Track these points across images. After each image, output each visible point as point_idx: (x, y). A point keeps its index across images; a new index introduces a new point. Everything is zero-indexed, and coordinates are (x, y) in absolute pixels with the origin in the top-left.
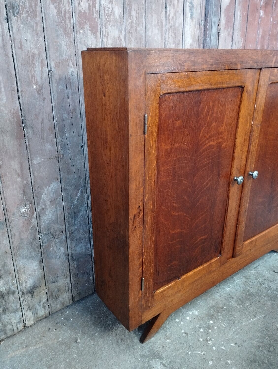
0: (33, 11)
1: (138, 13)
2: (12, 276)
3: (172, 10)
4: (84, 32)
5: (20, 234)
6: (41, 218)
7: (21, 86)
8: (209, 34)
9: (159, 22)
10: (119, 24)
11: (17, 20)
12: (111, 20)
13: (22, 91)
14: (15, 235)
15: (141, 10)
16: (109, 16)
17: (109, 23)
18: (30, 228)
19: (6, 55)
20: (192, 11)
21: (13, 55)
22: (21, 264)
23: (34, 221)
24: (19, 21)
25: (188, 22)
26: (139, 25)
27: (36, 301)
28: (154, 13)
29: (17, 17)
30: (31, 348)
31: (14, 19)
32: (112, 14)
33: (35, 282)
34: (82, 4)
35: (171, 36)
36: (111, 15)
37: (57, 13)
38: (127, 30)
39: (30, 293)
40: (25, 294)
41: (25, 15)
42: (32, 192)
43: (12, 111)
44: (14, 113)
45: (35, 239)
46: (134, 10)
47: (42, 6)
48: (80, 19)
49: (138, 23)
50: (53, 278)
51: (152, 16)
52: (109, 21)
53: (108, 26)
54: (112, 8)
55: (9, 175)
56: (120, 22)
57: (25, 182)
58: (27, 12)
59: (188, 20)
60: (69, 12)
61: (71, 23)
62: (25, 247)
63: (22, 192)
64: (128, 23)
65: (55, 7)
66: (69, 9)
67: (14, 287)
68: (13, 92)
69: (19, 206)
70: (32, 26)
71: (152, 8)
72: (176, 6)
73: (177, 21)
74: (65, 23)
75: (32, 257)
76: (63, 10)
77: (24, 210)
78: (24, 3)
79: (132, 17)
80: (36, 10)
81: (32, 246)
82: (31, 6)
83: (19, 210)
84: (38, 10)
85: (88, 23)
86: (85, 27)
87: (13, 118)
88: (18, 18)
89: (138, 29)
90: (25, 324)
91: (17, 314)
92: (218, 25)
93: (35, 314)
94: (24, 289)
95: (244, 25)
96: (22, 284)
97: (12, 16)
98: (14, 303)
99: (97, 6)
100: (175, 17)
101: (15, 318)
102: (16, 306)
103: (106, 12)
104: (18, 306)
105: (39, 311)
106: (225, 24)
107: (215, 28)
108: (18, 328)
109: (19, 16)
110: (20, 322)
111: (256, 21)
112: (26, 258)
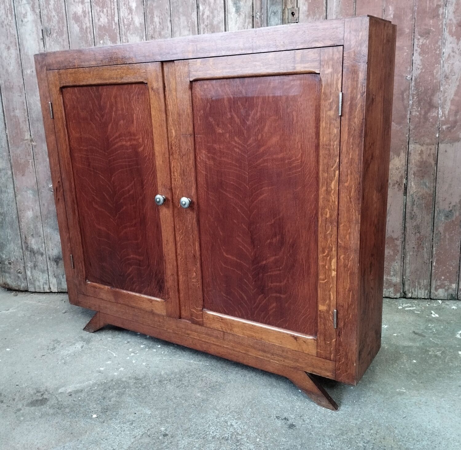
0: (61, 31)
1: (162, 19)
2: (42, 239)
3: (207, 8)
4: (104, 42)
5: (48, 205)
9: (189, 23)
10: (140, 31)
12: (131, 28)
14: (44, 205)
15: (165, 14)
16: (129, 25)
17: (129, 32)
20: (238, 5)
22: (48, 231)
24: (51, 39)
25: (231, 18)
26: (163, 29)
28: (181, 15)
31: (47, 39)
32: (132, 23)
34: (101, 19)
37: (79, 30)
38: (149, 36)
39: (56, 261)
40: (51, 260)
41: (55, 35)
46: (157, 16)
47: (68, 26)
48: (100, 32)
49: (162, 27)
51: (179, 18)
52: (128, 29)
53: (128, 34)
54: (132, 18)
55: (41, 154)
56: (141, 30)
58: (57, 32)
59: (232, 16)
60: (90, 27)
61: (91, 36)
62: (52, 218)
64: (150, 29)
65: (78, 25)
66: (90, 25)
67: (42, 249)
69: (48, 181)
70: (60, 42)
71: (178, 11)
72: (212, 5)
73: (216, 19)
74: (87, 36)
76: (84, 27)
78: (55, 27)
79: (154, 24)
80: (63, 30)
82: (59, 28)
83: (47, 185)
84: (65, 29)
85: (107, 34)
86: (105, 38)
89: (162, 33)
90: (50, 288)
91: (44, 274)
92: (293, 14)
93: (59, 284)
94: (51, 255)
95: (348, 6)
96: (48, 250)
97: (46, 37)
98: (42, 263)
99: (116, 19)
100: (211, 15)
101: (43, 278)
102: (44, 267)
103: (126, 22)
104: (46, 268)
105: (63, 283)
106: (308, 11)
107: (276, 19)
108: (44, 288)
109: (50, 36)
110: (46, 284)
112: (53, 228)
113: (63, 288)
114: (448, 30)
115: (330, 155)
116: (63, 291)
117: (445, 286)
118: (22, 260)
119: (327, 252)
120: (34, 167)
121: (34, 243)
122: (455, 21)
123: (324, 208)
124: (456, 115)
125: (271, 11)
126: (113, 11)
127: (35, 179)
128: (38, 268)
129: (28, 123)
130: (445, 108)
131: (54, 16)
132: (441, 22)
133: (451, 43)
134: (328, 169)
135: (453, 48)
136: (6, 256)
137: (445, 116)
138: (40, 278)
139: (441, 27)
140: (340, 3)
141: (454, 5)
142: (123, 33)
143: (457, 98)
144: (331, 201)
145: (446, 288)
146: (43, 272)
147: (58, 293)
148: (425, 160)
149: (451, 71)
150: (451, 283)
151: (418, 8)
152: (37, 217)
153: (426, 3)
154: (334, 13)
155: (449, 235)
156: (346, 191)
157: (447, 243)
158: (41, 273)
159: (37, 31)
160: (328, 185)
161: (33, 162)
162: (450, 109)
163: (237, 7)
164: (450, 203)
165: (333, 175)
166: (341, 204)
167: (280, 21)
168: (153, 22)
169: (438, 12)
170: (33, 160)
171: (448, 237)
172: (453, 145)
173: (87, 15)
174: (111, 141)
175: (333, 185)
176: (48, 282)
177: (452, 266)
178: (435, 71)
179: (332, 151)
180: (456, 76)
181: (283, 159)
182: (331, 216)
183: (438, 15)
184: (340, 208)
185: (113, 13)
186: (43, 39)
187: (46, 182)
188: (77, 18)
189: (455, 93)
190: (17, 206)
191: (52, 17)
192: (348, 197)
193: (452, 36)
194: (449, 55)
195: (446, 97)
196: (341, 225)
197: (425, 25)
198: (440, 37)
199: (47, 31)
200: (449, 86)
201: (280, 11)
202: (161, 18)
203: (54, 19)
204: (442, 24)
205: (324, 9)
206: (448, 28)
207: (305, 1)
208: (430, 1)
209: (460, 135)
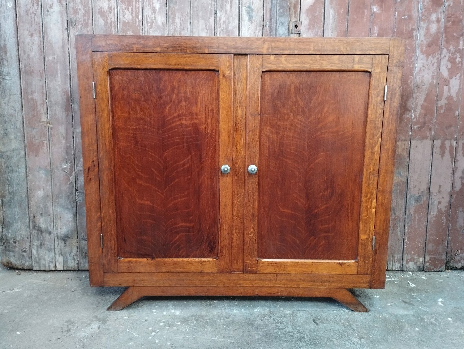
0: (86, 23)
2: (51, 218)
3: (224, 15)
5: (60, 185)
6: (79, 178)
7: (72, 73)
8: (273, 35)
9: (207, 26)
10: (162, 30)
12: (154, 26)
13: (73, 77)
14: (56, 185)
15: (186, 17)
16: (152, 23)
18: (69, 183)
19: (64, 52)
20: (251, 14)
21: (69, 52)
22: (59, 211)
23: (72, 178)
24: (75, 30)
25: (245, 25)
27: (67, 250)
28: (201, 19)
29: (74, 27)
31: (72, 29)
32: (155, 22)
33: (68, 232)
34: (126, 16)
36: (153, 23)
37: (104, 23)
39: (64, 240)
40: (59, 239)
41: (79, 26)
42: (73, 153)
43: (64, 90)
44: (65, 92)
45: (72, 193)
46: (178, 18)
47: (93, 19)
48: (124, 27)
49: (182, 28)
50: (84, 235)
51: (199, 21)
54: (155, 18)
55: (57, 136)
56: (163, 28)
57: (68, 144)
58: (82, 24)
59: (245, 23)
60: (114, 22)
61: (115, 30)
62: (63, 198)
63: (65, 152)
64: (171, 28)
65: (103, 20)
66: (115, 20)
67: (51, 228)
68: (66, 77)
69: (61, 162)
71: (198, 15)
72: (228, 12)
73: (231, 25)
74: (111, 30)
75: (68, 208)
76: (109, 21)
77: (65, 166)
78: (80, 19)
79: (175, 24)
80: (88, 22)
82: (85, 20)
83: (61, 166)
84: (90, 22)
85: (131, 30)
87: (64, 95)
90: (56, 266)
91: (51, 253)
92: (296, 26)
93: (66, 262)
94: (59, 234)
95: (342, 24)
96: (57, 229)
97: (71, 27)
98: (49, 242)
99: (140, 17)
100: (227, 21)
101: (49, 256)
102: (51, 246)
103: (149, 21)
104: (53, 247)
105: (69, 261)
106: (309, 25)
107: (283, 29)
108: (49, 266)
109: (75, 27)
110: (52, 262)
111: (365, 17)
112: (63, 208)
113: (69, 266)
115: (375, 127)
116: (69, 269)
117: (415, 259)
118: (28, 238)
119: (369, 196)
120: (48, 148)
121: (42, 222)
122: (425, 42)
123: (368, 165)
124: (424, 118)
125: (279, 22)
126: (137, 10)
127: (49, 159)
128: (45, 247)
129: (46, 106)
130: (416, 112)
131: (80, 9)
132: (415, 42)
133: (422, 59)
134: (373, 137)
135: (423, 63)
136: (11, 235)
137: (416, 118)
138: (46, 257)
139: (414, 46)
140: (336, 20)
141: (424, 29)
142: (146, 30)
143: (426, 104)
144: (374, 159)
145: (415, 261)
146: (50, 250)
147: (64, 270)
148: (400, 153)
149: (422, 82)
150: (419, 257)
151: (397, 30)
152: (48, 196)
153: (404, 26)
154: (330, 28)
155: (418, 216)
156: (385, 151)
157: (416, 223)
158: (47, 252)
159: (63, 21)
160: (373, 148)
161: (48, 144)
162: (420, 112)
163: (250, 16)
164: (419, 190)
165: (377, 142)
166: (382, 161)
167: (286, 31)
168: (174, 22)
169: (412, 34)
170: (48, 142)
171: (417, 218)
172: (422, 142)
173: (113, 11)
174: (168, 121)
175: (377, 148)
176: (54, 261)
177: (420, 242)
178: (409, 81)
179: (377, 125)
180: (425, 86)
181: (337, 132)
182: (374, 170)
183: (412, 37)
184: (380, 164)
185: (137, 12)
186: (68, 29)
187: (60, 163)
188: (102, 13)
189: (424, 100)
190: (27, 185)
191: (78, 10)
192: (387, 156)
193: (423, 54)
194: (420, 69)
195: (417, 103)
196: (381, 176)
198: (413, 54)
199: (72, 22)
200: (420, 94)
201: (287, 22)
202: (182, 19)
203: (80, 12)
204: (415, 43)
205: (322, 24)
206: (420, 47)
207: (307, 17)
208: (406, 25)
209: (428, 134)
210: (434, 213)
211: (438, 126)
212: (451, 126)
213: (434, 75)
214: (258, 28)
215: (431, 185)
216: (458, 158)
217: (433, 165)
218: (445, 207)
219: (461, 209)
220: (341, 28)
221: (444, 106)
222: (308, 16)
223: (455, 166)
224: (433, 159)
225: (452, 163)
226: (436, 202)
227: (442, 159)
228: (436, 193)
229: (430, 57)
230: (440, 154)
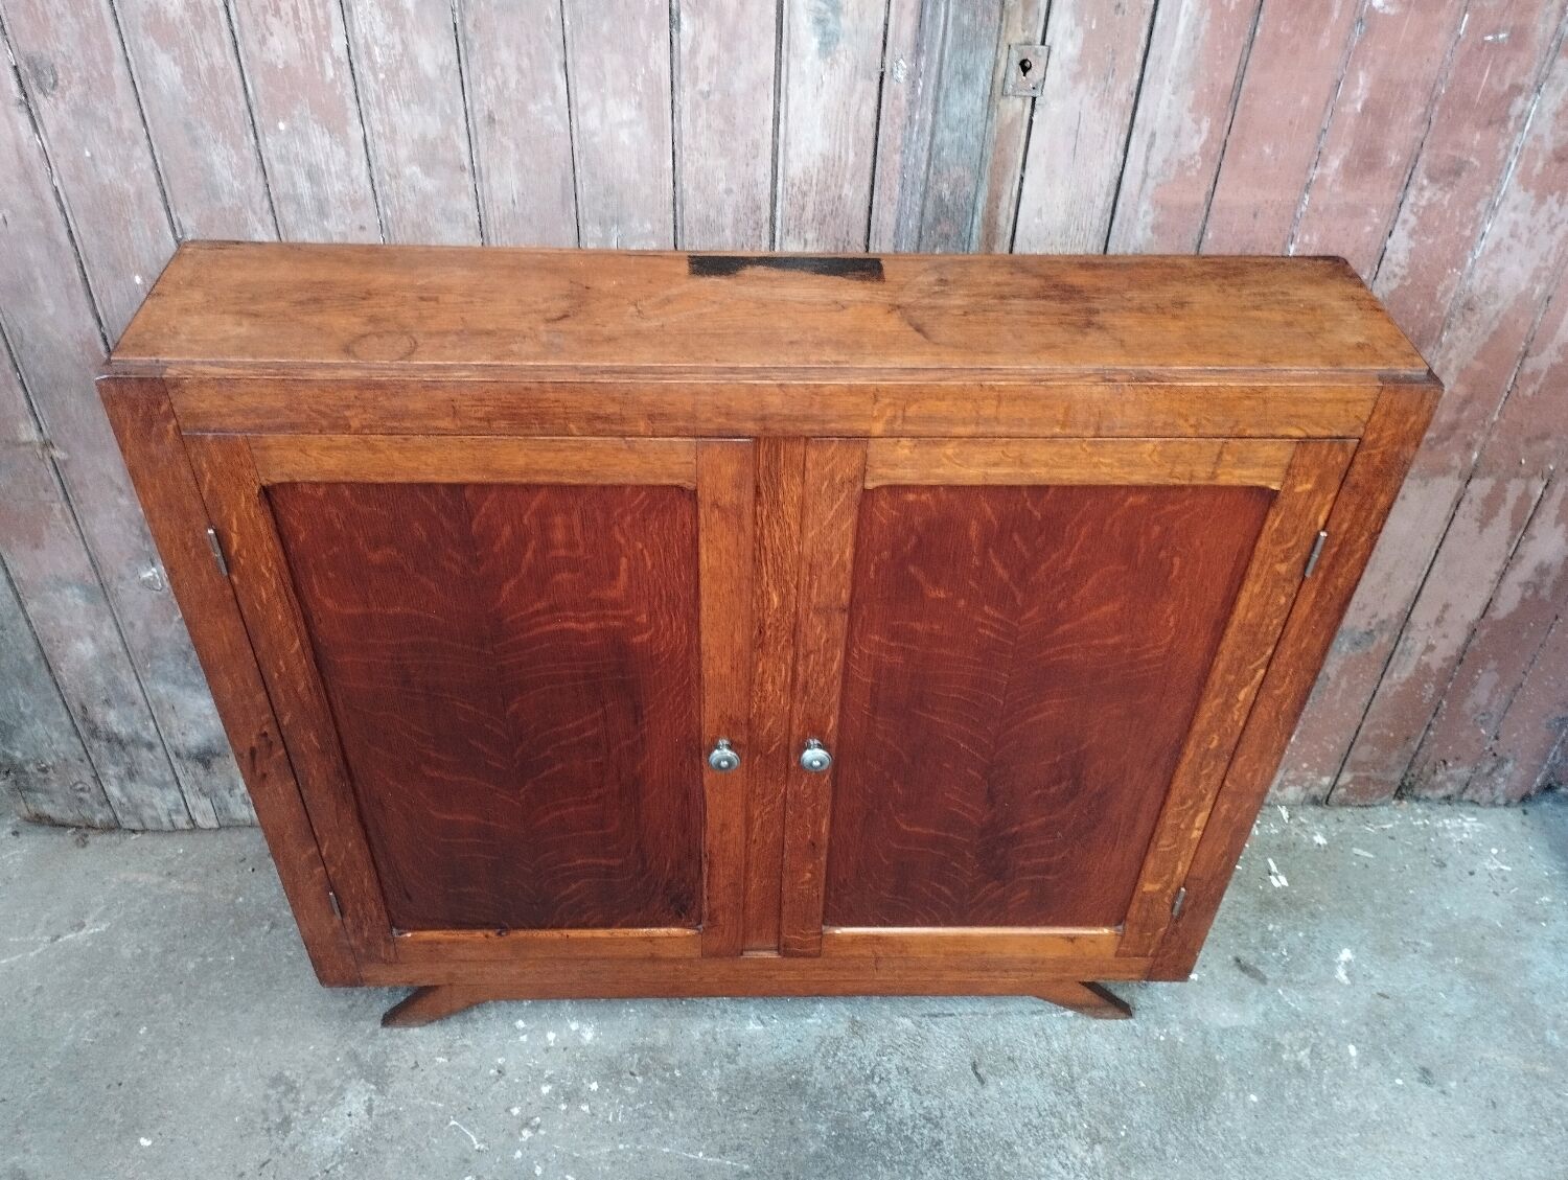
0: (102, 76)
2: (142, 711)
3: (711, 30)
4: (294, 128)
5: (147, 626)
8: (923, 121)
9: (639, 79)
10: (440, 96)
11: (56, 106)
12: (404, 82)
13: (99, 289)
14: (132, 625)
15: (538, 40)
16: (393, 71)
17: (397, 94)
18: (177, 619)
19: (37, 196)
20: (831, 26)
21: (58, 195)
22: (162, 691)
24: (61, 106)
25: (802, 73)
26: (534, 95)
27: (218, 781)
28: (608, 47)
29: (52, 95)
30: (174, 884)
31: (44, 104)
32: (405, 65)
33: (209, 740)
34: (274, 42)
35: (709, 126)
36: (401, 67)
37: (183, 76)
39: (199, 760)
40: (185, 759)
41: (76, 90)
43: (79, 338)
44: (84, 343)
46: (508, 45)
47: (130, 58)
48: (272, 90)
49: (530, 87)
51: (600, 59)
52: (392, 87)
53: (391, 104)
54: (405, 46)
55: (92, 487)
56: (445, 91)
58: (84, 81)
59: (805, 65)
60: (227, 70)
61: (238, 104)
62: (169, 659)
64: (481, 88)
65: (174, 59)
66: (227, 63)
67: (148, 734)
68: (73, 289)
69: (133, 562)
70: (105, 120)
71: (595, 32)
72: (730, 17)
73: (741, 72)
74: (218, 104)
75: (192, 684)
76: (203, 66)
77: (150, 574)
78: (70, 58)
79: (498, 71)
80: (110, 72)
81: (187, 660)
82: (92, 63)
83: (136, 573)
84: (117, 71)
85: (306, 100)
86: (296, 112)
87: (83, 354)
88: (56, 99)
89: (532, 108)
90: (193, 821)
91: (166, 792)
92: (1025, 67)
93: (221, 809)
94: (181, 748)
95: (1223, 57)
96: (170, 735)
97: (40, 96)
98: (154, 768)
99: (338, 43)
100: (725, 58)
101: (163, 799)
102: (162, 776)
103: (378, 59)
104: (169, 777)
105: (231, 806)
106: (1082, 59)
107: (970, 96)
108: (170, 820)
109: (58, 95)
110: (177, 812)
111: (1327, 33)
112: (175, 683)
113: (233, 816)
114: (1520, 168)
116: (235, 824)
117: (1305, 780)
118: (82, 761)
120: (73, 524)
121: (113, 719)
122: (1549, 144)
124: (1460, 410)
126: (320, 13)
127: (85, 555)
128: (142, 779)
129: (22, 393)
132: (1507, 141)
133: (1515, 208)
135: (1516, 223)
136: (24, 754)
138: (156, 800)
139: (1501, 156)
140: (1199, 43)
143: (1479, 366)
145: (1307, 784)
146: (161, 785)
147: (220, 829)
149: (1489, 290)
150: (1321, 774)
151: (1448, 90)
152: (113, 656)
153: (1481, 75)
154: (1169, 74)
155: (1349, 682)
157: (1337, 697)
158: (155, 790)
161: (67, 510)
163: (825, 34)
164: (1375, 616)
168: (493, 65)
169: (1507, 111)
170: (64, 503)
171: (1344, 686)
172: (1426, 482)
174: (514, 622)
176: (182, 808)
177: (1335, 743)
178: (1440, 288)
180: (1497, 306)
181: (1118, 647)
183: (1505, 120)
185: (322, 21)
186: (26, 103)
187: (129, 565)
188: (163, 30)
189: (1478, 353)
190: (31, 627)
191: (53, 22)
193: (1526, 190)
194: (1498, 245)
195: (1450, 360)
197: (1457, 145)
198: (1488, 188)
199: (38, 74)
200: (1469, 331)
202: (524, 51)
203: (64, 30)
204: (1508, 148)
205: (1139, 58)
206: (1521, 163)
207: (1077, 25)
208: (1495, 67)
209: (1456, 460)
210: (1402, 672)
211: (1499, 436)
212: (1545, 436)
213: (1547, 268)
214: (861, 85)
215: (1419, 603)
216: (1535, 530)
217: (1441, 551)
218: (1444, 660)
219: (1492, 665)
220: (1216, 74)
221: (1543, 376)
222: (1079, 21)
223: (1520, 551)
224: (1450, 533)
225: (1509, 545)
226: (1420, 647)
227: (1481, 532)
228: (1428, 625)
229: (1552, 200)
230: (1476, 520)
